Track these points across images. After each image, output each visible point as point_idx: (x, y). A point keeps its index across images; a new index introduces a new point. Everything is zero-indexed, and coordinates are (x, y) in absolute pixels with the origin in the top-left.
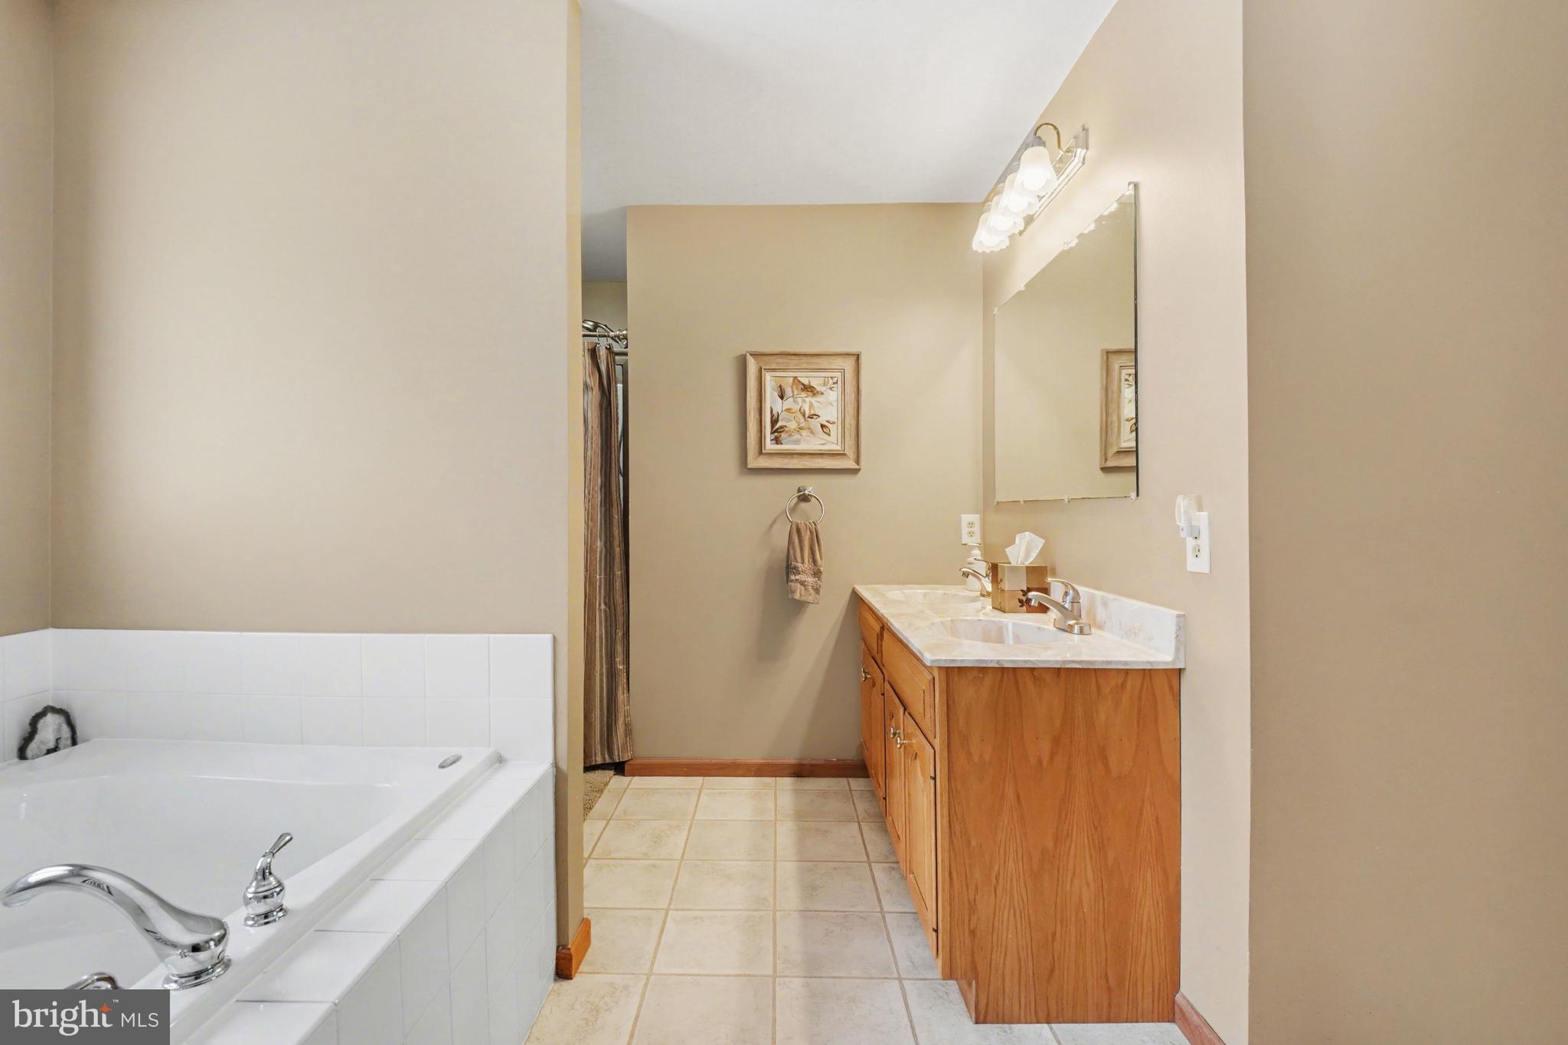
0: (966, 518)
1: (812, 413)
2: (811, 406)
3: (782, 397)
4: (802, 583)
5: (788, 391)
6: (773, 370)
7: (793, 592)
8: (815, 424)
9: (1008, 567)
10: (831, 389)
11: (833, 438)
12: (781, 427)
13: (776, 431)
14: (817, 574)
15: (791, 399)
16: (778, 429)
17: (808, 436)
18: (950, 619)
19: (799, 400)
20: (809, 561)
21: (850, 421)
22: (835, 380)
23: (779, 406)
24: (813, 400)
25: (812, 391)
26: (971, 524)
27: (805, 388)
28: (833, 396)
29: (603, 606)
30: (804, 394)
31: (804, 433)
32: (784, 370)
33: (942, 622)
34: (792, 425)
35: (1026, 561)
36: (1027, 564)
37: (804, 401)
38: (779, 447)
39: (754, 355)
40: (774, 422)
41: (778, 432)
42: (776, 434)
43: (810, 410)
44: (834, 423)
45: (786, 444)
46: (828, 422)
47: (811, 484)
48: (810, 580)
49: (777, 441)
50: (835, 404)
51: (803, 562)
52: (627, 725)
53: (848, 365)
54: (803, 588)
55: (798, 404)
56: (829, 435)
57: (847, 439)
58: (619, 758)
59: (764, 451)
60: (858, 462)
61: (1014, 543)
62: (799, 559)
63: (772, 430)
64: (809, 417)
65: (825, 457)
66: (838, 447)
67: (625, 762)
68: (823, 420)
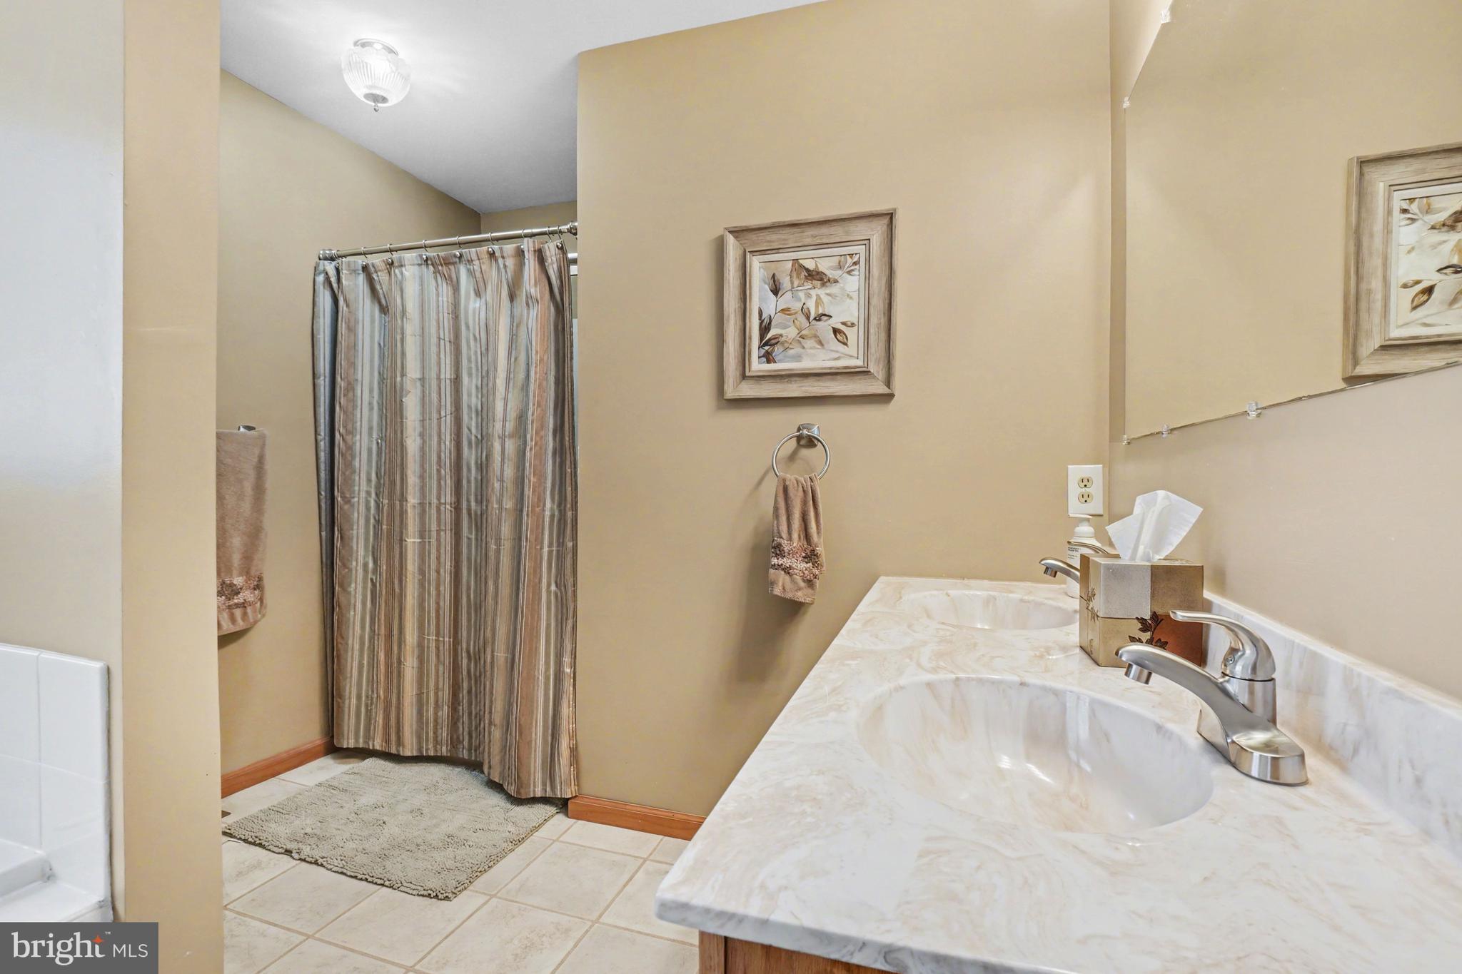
0: (1076, 472)
1: (820, 311)
2: (819, 301)
3: (776, 291)
4: (787, 570)
5: (785, 282)
6: (763, 252)
7: (773, 583)
8: (824, 328)
9: (1108, 567)
10: (849, 273)
11: (852, 349)
12: (775, 337)
13: (766, 344)
14: (812, 557)
15: (789, 294)
16: (770, 340)
17: (814, 348)
18: (953, 676)
19: (801, 295)
20: (800, 538)
21: (877, 319)
22: (856, 259)
23: (771, 305)
24: (822, 292)
25: (821, 280)
26: (1085, 482)
27: (809, 275)
28: (853, 283)
29: (553, 588)
30: (808, 285)
31: (809, 343)
32: (778, 251)
33: (929, 685)
34: (790, 333)
35: (1157, 552)
36: (1158, 558)
37: (809, 296)
38: (772, 366)
39: (737, 232)
40: (765, 329)
41: (769, 346)
42: (767, 348)
43: (817, 307)
44: (853, 325)
45: (780, 361)
46: (844, 324)
47: (819, 420)
48: (801, 566)
49: (768, 358)
50: (855, 295)
51: (790, 539)
52: (574, 751)
53: (876, 233)
54: (787, 577)
55: (800, 300)
56: (845, 344)
57: (873, 349)
58: (561, 795)
59: (747, 374)
60: (888, 383)
61: (1131, 513)
62: (785, 535)
63: (761, 341)
64: (815, 319)
65: (839, 377)
66: (859, 363)
67: (568, 799)
68: (835, 322)
